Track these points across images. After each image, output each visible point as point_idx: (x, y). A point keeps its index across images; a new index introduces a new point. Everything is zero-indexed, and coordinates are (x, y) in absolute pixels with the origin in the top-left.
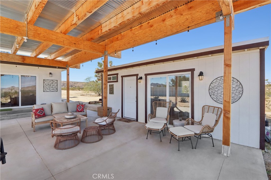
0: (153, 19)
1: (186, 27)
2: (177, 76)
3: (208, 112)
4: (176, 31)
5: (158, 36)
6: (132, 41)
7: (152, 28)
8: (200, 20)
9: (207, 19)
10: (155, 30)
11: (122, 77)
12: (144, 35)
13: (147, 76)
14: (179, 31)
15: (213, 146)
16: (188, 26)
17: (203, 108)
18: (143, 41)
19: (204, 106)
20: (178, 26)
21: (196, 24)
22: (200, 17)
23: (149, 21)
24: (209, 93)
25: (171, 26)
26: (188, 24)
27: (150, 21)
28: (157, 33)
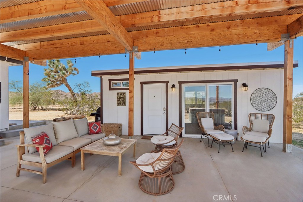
0: (214, 23)
1: (254, 40)
2: (218, 86)
3: (255, 119)
4: (243, 41)
5: (221, 42)
6: (183, 42)
7: (214, 33)
8: (267, 37)
9: (274, 38)
10: (217, 35)
11: (142, 83)
12: (203, 38)
13: (182, 84)
14: (246, 42)
15: (269, 147)
16: (256, 40)
17: (249, 115)
18: (201, 44)
19: (250, 114)
20: (246, 38)
21: (264, 39)
22: (268, 34)
23: (208, 24)
24: (251, 102)
25: (237, 35)
26: (256, 38)
27: (210, 24)
28: (221, 39)
